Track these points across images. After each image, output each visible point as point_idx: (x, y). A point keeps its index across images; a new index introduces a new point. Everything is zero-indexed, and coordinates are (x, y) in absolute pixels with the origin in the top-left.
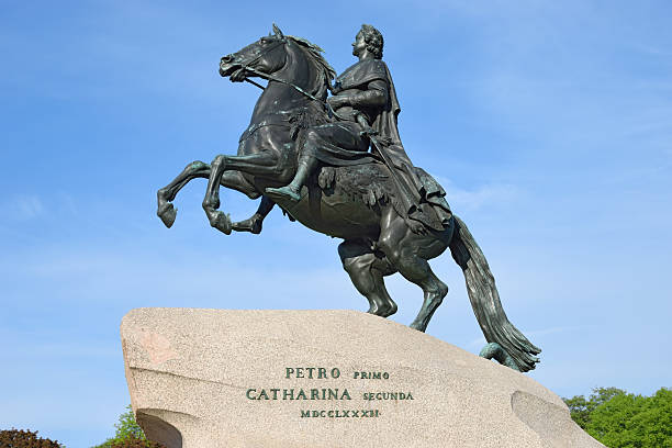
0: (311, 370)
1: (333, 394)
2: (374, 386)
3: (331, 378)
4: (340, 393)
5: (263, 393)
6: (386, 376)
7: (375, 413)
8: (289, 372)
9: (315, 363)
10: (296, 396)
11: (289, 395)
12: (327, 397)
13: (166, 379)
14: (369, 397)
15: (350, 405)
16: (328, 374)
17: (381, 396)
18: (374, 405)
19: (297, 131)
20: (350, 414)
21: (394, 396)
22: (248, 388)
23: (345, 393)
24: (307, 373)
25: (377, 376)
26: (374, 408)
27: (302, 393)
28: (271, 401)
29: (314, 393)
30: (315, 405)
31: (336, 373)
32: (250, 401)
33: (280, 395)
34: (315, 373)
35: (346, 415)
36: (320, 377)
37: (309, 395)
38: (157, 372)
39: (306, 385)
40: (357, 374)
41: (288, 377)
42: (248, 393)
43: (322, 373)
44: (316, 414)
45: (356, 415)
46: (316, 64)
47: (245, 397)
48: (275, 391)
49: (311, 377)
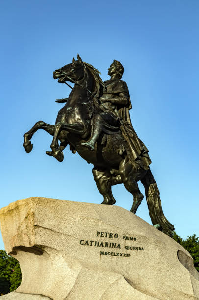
0: (107, 234)
1: (114, 245)
2: (130, 243)
3: (114, 238)
4: (117, 245)
5: (87, 242)
6: (135, 239)
7: (129, 255)
8: (98, 233)
9: (109, 231)
10: (99, 245)
11: (97, 244)
12: (111, 246)
13: (48, 232)
14: (127, 248)
15: (120, 251)
16: (113, 236)
17: (132, 248)
18: (129, 252)
19: (92, 115)
20: (119, 255)
21: (137, 248)
22: (81, 239)
23: (119, 245)
24: (105, 235)
25: (132, 239)
26: (128, 253)
27: (102, 244)
28: (90, 246)
29: (107, 244)
30: (106, 250)
31: (116, 236)
32: (81, 245)
33: (94, 243)
34: (108, 235)
35: (117, 255)
36: (110, 237)
37: (104, 245)
38: (45, 229)
39: (104, 240)
40: (124, 237)
41: (97, 236)
42: (81, 241)
43: (111, 235)
44: (106, 254)
45: (121, 256)
46: (96, 79)
47: (79, 243)
48: (92, 242)
49: (106, 237)
